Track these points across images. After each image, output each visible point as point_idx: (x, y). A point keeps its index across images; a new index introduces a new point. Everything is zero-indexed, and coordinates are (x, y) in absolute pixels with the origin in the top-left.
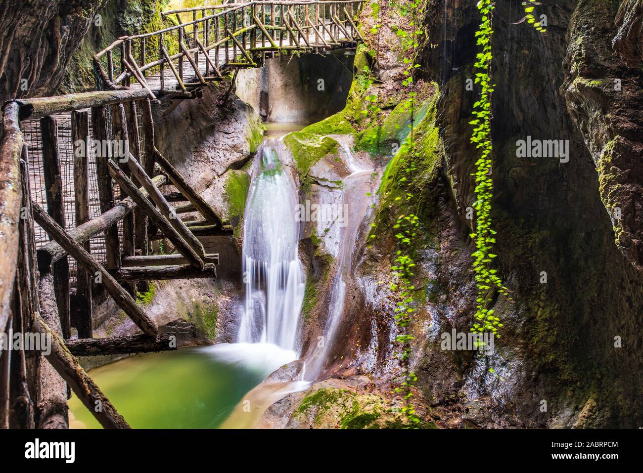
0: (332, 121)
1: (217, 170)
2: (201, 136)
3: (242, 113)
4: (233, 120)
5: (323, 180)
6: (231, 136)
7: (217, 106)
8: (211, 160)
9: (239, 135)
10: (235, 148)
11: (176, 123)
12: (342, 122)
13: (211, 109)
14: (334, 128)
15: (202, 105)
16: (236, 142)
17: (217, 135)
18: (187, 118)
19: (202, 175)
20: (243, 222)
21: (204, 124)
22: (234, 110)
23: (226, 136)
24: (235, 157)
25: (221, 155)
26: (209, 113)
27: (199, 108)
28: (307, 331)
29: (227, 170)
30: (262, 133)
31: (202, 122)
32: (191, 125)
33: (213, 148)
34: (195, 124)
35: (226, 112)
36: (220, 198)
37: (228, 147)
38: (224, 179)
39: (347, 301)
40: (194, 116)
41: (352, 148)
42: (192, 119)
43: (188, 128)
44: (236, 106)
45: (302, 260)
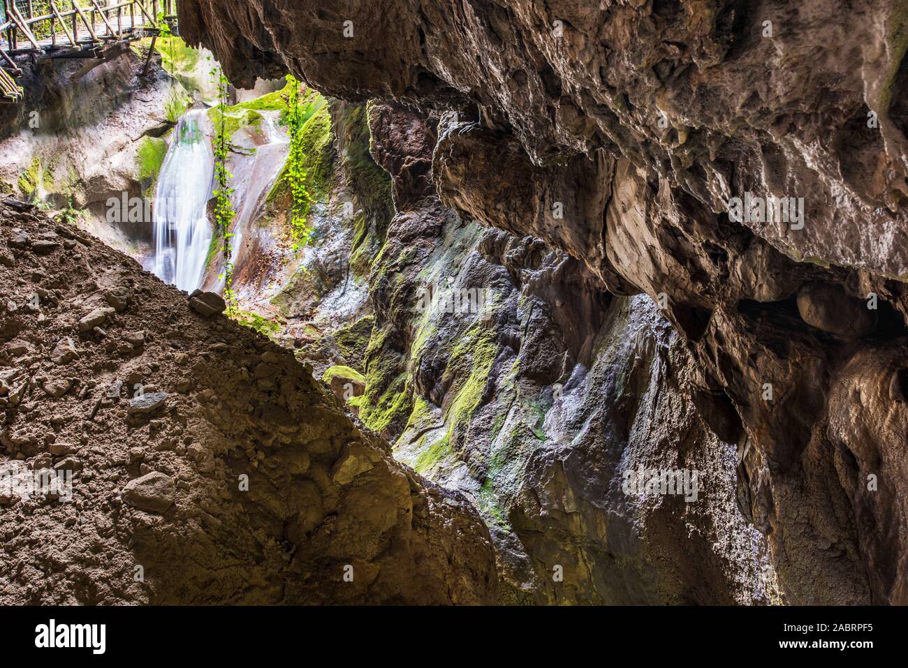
0: (267, 98)
1: (131, 135)
2: (116, 102)
3: (163, 83)
4: (152, 89)
5: (236, 147)
6: (148, 104)
7: (137, 75)
8: (126, 125)
9: (157, 104)
10: (151, 115)
11: (87, 87)
12: (277, 100)
13: (129, 77)
14: (266, 104)
15: (118, 73)
16: (154, 110)
17: (133, 102)
18: (100, 83)
19: (115, 138)
20: (156, 185)
21: (121, 91)
22: (154, 80)
23: (143, 103)
24: (152, 124)
25: (137, 121)
26: (126, 81)
27: (115, 75)
28: (206, 277)
29: (142, 136)
30: (185, 104)
31: (118, 89)
32: (105, 90)
33: (128, 114)
34: (110, 90)
35: (146, 81)
36: (131, 160)
37: (144, 115)
38: (138, 144)
39: (241, 248)
40: (108, 83)
41: (277, 122)
42: (107, 86)
43: (101, 94)
44: (157, 77)
45: (210, 219)
